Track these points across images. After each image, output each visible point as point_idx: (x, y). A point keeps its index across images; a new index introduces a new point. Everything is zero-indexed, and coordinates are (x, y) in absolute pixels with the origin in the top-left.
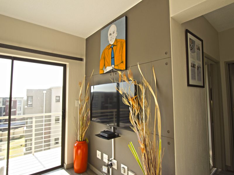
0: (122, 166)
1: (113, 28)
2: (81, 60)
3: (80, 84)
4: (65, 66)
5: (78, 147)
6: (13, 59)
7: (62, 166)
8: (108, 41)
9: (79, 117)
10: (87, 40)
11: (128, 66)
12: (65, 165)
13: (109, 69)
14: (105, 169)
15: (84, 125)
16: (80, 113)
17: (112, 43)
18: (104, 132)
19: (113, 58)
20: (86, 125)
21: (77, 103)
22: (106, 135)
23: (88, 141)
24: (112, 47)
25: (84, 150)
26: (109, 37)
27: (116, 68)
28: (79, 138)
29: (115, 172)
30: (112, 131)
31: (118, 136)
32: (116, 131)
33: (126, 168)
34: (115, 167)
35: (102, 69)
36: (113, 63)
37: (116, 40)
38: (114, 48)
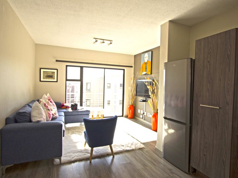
0: (148, 113)
1: (146, 55)
2: (132, 67)
3: (131, 79)
4: (124, 70)
5: (130, 108)
6: (105, 68)
7: (122, 116)
8: (144, 61)
9: (131, 94)
10: (135, 56)
11: (152, 73)
12: (124, 116)
13: (144, 73)
14: (141, 116)
15: (133, 98)
16: (131, 93)
17: (146, 61)
18: (141, 100)
19: (146, 68)
20: (134, 98)
21: (130, 88)
22: (142, 101)
23: (134, 105)
24: (146, 63)
25: (133, 110)
26: (145, 59)
27: (147, 73)
28: (130, 104)
29: (145, 117)
30: (145, 100)
31: (147, 101)
32: (147, 100)
33: (149, 114)
34: (145, 114)
35: (142, 73)
36: (146, 71)
37: (148, 61)
38: (147, 64)
